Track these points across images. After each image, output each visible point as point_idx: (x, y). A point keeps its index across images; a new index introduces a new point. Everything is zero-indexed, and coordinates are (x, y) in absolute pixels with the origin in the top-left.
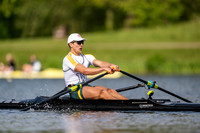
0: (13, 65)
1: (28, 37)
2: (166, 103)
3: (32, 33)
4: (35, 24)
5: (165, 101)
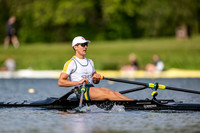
0: (136, 65)
1: (151, 37)
2: (169, 104)
3: (155, 33)
4: (157, 24)
5: (169, 101)
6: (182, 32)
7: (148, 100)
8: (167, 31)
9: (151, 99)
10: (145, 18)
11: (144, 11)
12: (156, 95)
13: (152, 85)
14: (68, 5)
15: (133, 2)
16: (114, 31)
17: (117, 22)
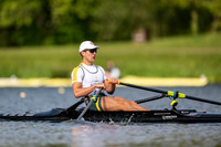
2: (191, 114)
3: (110, 36)
4: (113, 27)
5: (190, 111)
6: (139, 36)
7: (167, 111)
8: (123, 34)
9: (170, 109)
10: (98, 21)
11: (97, 12)
12: (176, 104)
13: (171, 93)
14: (13, 6)
15: (85, 3)
16: (64, 34)
17: (66, 24)
